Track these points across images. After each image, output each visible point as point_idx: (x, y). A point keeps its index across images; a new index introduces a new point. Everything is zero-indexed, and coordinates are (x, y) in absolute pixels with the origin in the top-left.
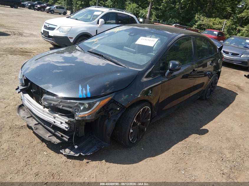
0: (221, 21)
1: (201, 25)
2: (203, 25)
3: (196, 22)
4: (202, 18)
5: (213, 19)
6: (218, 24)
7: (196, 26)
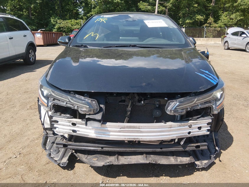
0: (77, 21)
1: (60, 28)
2: (62, 27)
3: (54, 25)
4: (58, 21)
5: (69, 21)
6: (76, 25)
7: (56, 30)
